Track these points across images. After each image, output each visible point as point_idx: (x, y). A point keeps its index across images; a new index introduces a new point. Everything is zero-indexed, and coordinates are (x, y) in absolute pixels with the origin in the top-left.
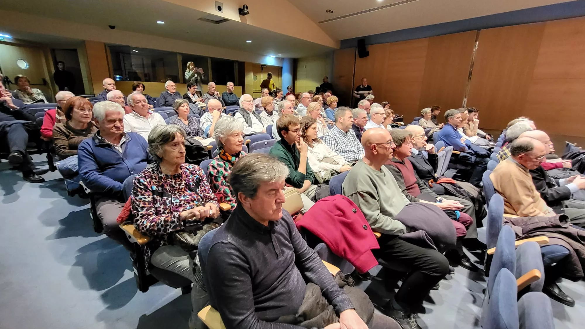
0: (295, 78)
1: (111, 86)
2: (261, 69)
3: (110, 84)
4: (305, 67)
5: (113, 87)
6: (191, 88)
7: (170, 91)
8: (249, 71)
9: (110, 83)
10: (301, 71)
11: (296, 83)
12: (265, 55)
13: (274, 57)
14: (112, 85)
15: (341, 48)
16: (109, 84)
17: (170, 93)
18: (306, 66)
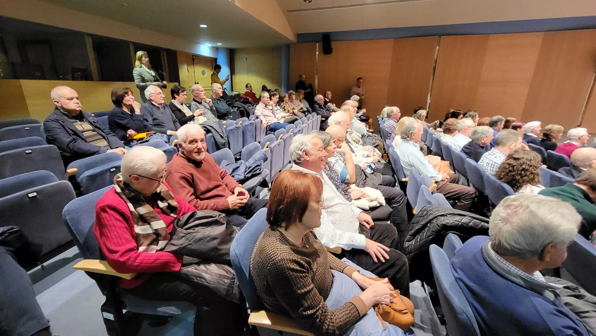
0: (232, 72)
1: (73, 101)
2: (192, 60)
3: (72, 99)
4: (245, 60)
5: (78, 103)
6: (178, 95)
7: (156, 102)
8: (183, 63)
9: (69, 96)
10: (239, 65)
11: (234, 78)
12: (201, 43)
13: (210, 45)
14: (75, 99)
15: (298, 42)
16: (68, 99)
17: (157, 105)
18: (246, 58)
